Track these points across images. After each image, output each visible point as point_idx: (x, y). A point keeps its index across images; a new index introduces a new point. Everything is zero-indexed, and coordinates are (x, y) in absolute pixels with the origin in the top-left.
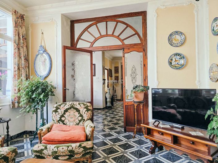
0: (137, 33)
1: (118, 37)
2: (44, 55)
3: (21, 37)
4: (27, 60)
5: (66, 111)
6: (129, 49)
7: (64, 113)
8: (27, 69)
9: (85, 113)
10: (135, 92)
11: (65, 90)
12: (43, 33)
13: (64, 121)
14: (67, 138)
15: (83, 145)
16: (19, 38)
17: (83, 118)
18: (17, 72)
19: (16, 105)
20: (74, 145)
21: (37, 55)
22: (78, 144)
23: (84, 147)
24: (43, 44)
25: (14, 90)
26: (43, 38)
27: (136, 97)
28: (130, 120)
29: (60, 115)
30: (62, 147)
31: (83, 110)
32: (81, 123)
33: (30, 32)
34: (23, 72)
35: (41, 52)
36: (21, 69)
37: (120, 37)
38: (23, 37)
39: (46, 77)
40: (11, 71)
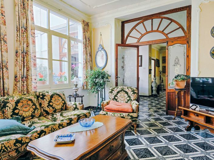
0: (181, 27)
1: (162, 32)
2: (102, 51)
3: (87, 39)
4: (91, 55)
5: (118, 92)
6: (172, 42)
7: (117, 94)
8: (91, 62)
9: (132, 95)
10: (176, 81)
11: (117, 77)
12: (101, 35)
13: (117, 99)
14: (120, 109)
15: (130, 115)
16: (86, 40)
17: (131, 99)
18: (85, 65)
19: (85, 87)
20: (124, 114)
21: (97, 52)
22: (127, 114)
23: (131, 116)
24: (101, 44)
25: (84, 77)
26: (101, 38)
27: (177, 85)
28: (172, 106)
29: (114, 95)
30: (117, 114)
31: (130, 93)
32: (129, 102)
33: (92, 34)
34: (89, 65)
35: (100, 49)
36: (87, 62)
37: (164, 32)
38: (88, 39)
39: (104, 68)
40: (82, 64)
